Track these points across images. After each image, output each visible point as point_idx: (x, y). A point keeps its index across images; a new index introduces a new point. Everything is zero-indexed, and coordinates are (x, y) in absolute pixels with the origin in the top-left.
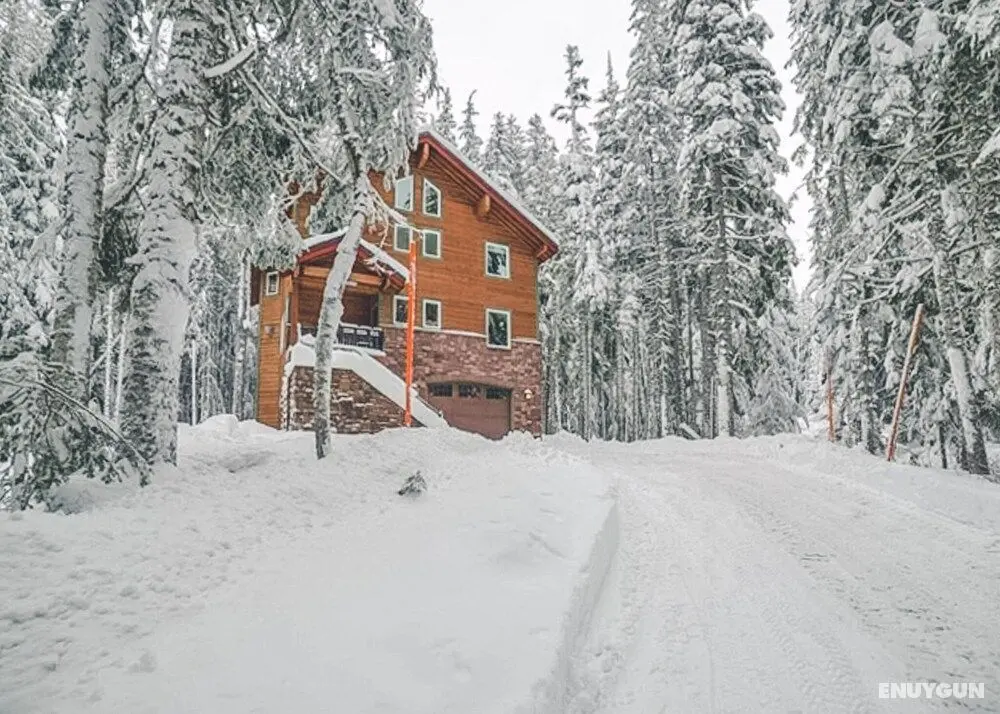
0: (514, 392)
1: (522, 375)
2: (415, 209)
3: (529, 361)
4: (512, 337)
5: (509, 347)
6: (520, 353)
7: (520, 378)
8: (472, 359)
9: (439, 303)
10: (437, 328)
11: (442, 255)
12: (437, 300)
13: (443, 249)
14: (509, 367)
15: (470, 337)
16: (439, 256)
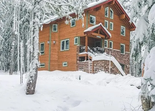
0: (125, 66)
1: (126, 61)
2: (108, 16)
3: (128, 58)
4: (125, 52)
5: (124, 54)
6: (126, 56)
7: (126, 62)
8: (118, 57)
9: (112, 42)
10: (112, 49)
11: (113, 29)
12: (112, 41)
13: (113, 28)
14: (124, 59)
15: (117, 51)
16: (112, 30)
